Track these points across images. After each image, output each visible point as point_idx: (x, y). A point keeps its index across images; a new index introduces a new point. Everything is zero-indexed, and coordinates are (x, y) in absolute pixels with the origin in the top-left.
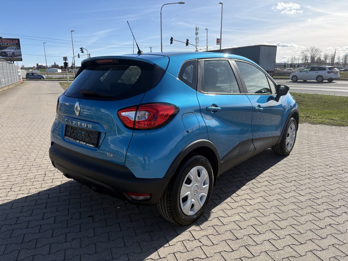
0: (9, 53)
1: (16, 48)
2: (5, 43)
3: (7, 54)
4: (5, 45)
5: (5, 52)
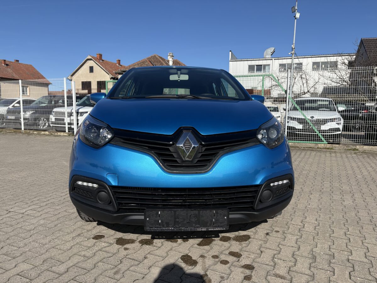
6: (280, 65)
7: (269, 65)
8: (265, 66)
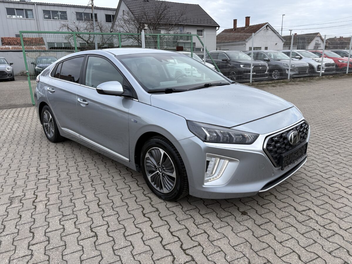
6: (44, 11)
7: (31, 10)
8: (26, 10)
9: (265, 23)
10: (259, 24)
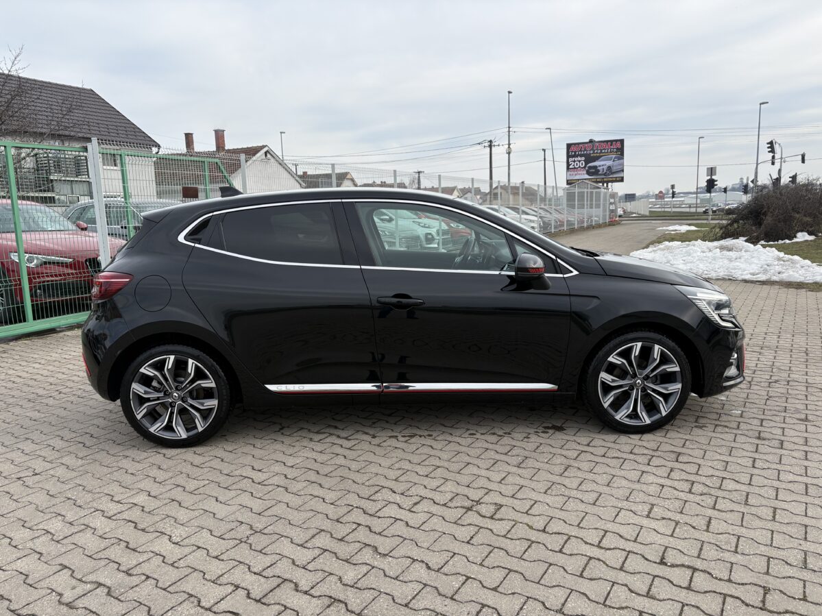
0: (602, 167)
1: (615, 158)
2: (597, 149)
3: (599, 171)
4: (597, 153)
5: (595, 167)
9: (261, 145)
10: (248, 148)
